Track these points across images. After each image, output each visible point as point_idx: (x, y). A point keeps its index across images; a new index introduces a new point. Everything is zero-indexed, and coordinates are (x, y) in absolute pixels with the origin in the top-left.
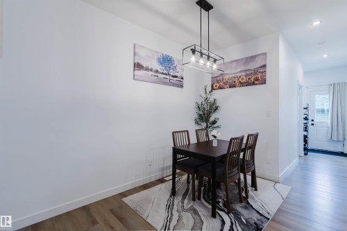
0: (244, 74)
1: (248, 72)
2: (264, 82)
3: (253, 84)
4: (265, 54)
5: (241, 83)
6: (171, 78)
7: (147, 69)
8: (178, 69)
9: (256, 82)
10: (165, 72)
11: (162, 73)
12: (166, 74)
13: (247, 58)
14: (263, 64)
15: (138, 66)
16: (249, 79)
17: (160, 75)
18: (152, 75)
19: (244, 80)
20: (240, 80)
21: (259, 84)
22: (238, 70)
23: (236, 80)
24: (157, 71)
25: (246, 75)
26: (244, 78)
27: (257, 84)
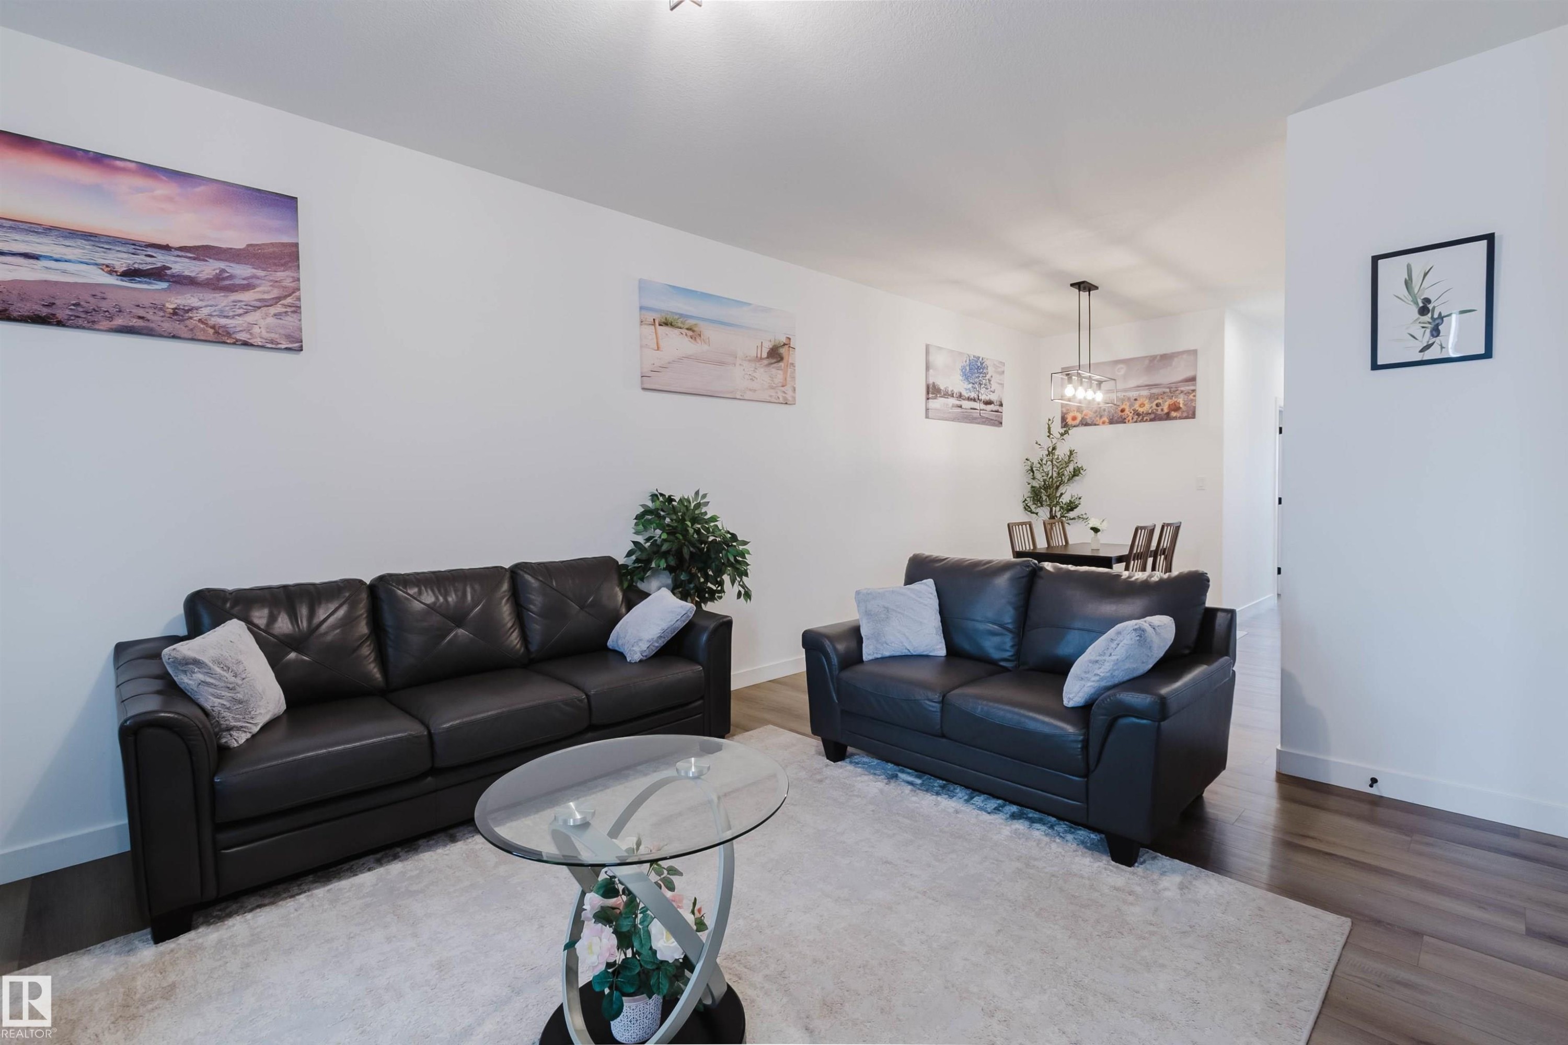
0: (1145, 393)
1: (1155, 391)
2: (1192, 415)
3: (1167, 417)
4: (1194, 352)
5: (1138, 415)
6: (983, 406)
7: (948, 395)
8: (994, 386)
9: (1174, 414)
10: (973, 395)
11: (969, 399)
12: (974, 400)
13: (1152, 359)
14: (1189, 374)
15: (932, 391)
16: (1157, 405)
17: (967, 404)
18: (953, 406)
19: (1147, 408)
20: (1136, 406)
21: (1180, 418)
22: (1133, 383)
23: (1126, 406)
24: (960, 396)
25: (1152, 397)
26: (1146, 402)
27: (1175, 418)
